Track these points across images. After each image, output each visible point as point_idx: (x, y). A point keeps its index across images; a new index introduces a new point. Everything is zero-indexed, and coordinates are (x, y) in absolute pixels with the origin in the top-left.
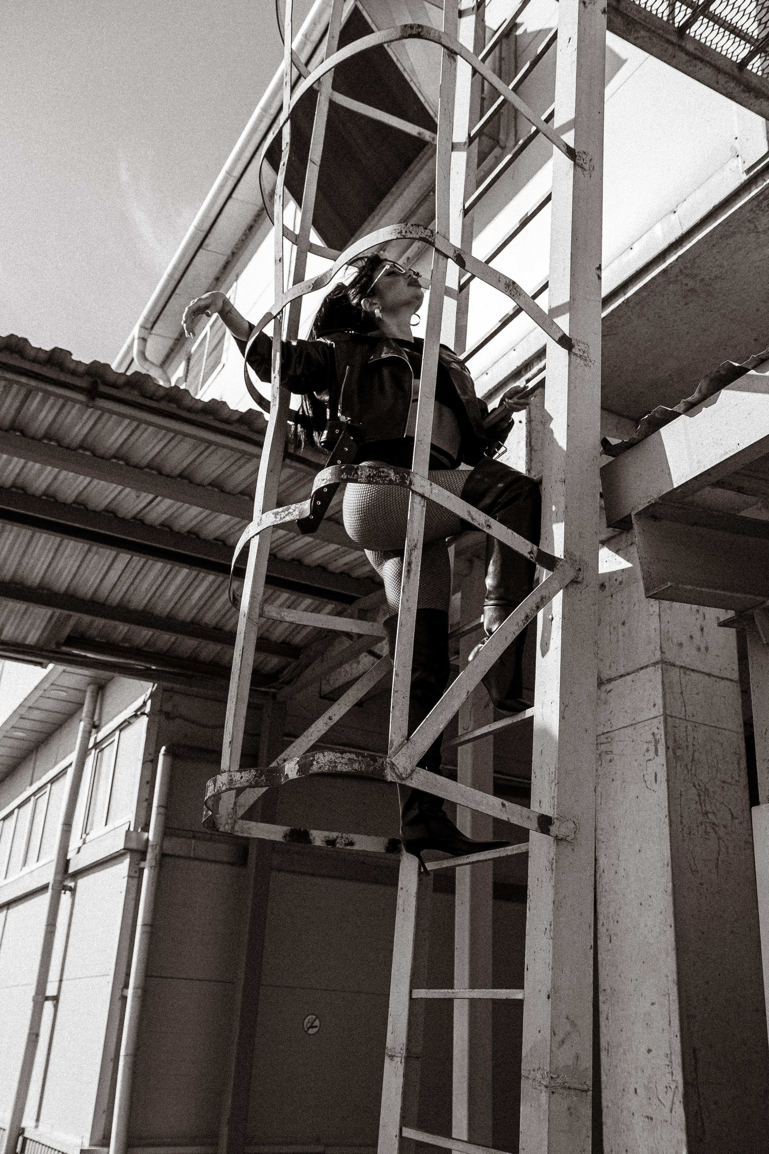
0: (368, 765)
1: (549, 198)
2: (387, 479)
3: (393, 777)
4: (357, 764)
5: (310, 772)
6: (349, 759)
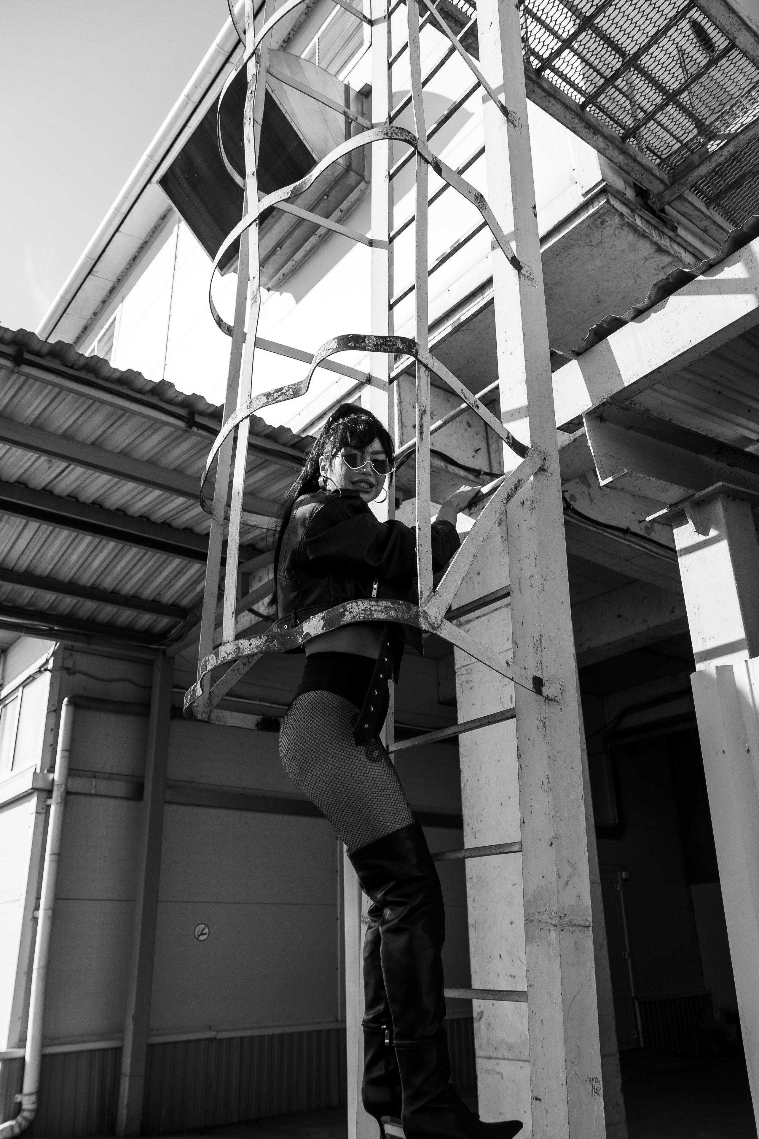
0: (403, 613)
1: (482, 151)
2: (395, 347)
3: (426, 625)
4: (393, 612)
6: (385, 607)
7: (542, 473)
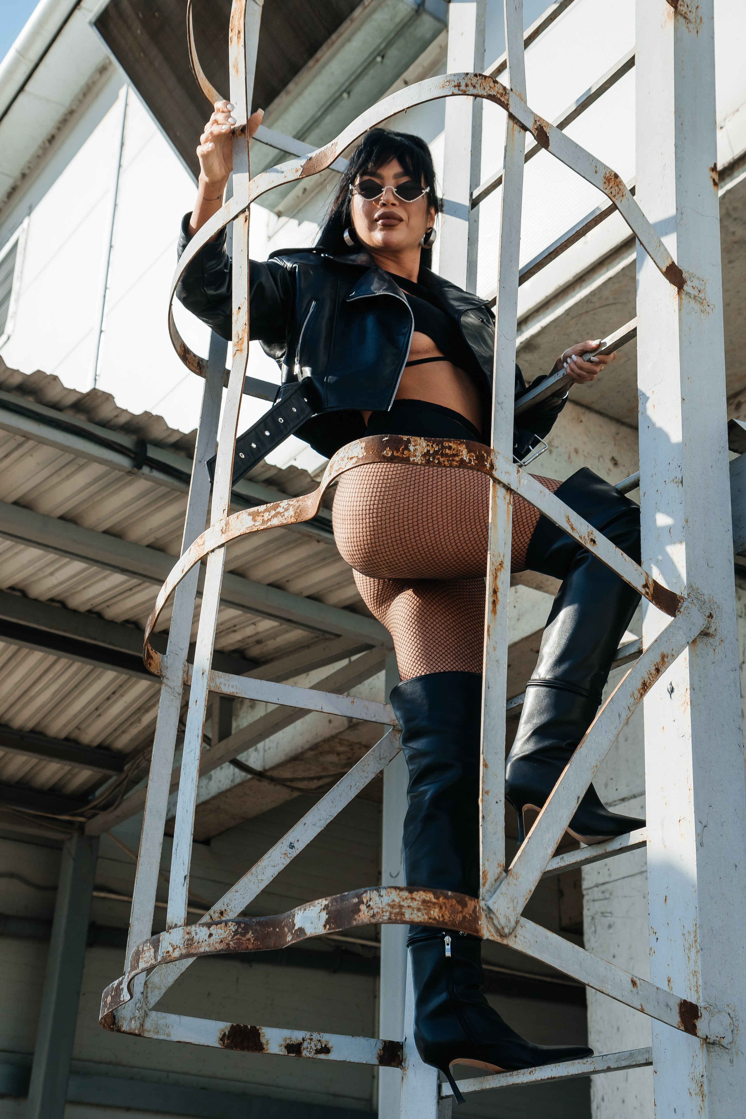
0: (454, 912)
1: (630, 64)
2: (457, 459)
3: (490, 932)
4: (437, 910)
5: (354, 923)
6: (424, 902)
7: (705, 639)
